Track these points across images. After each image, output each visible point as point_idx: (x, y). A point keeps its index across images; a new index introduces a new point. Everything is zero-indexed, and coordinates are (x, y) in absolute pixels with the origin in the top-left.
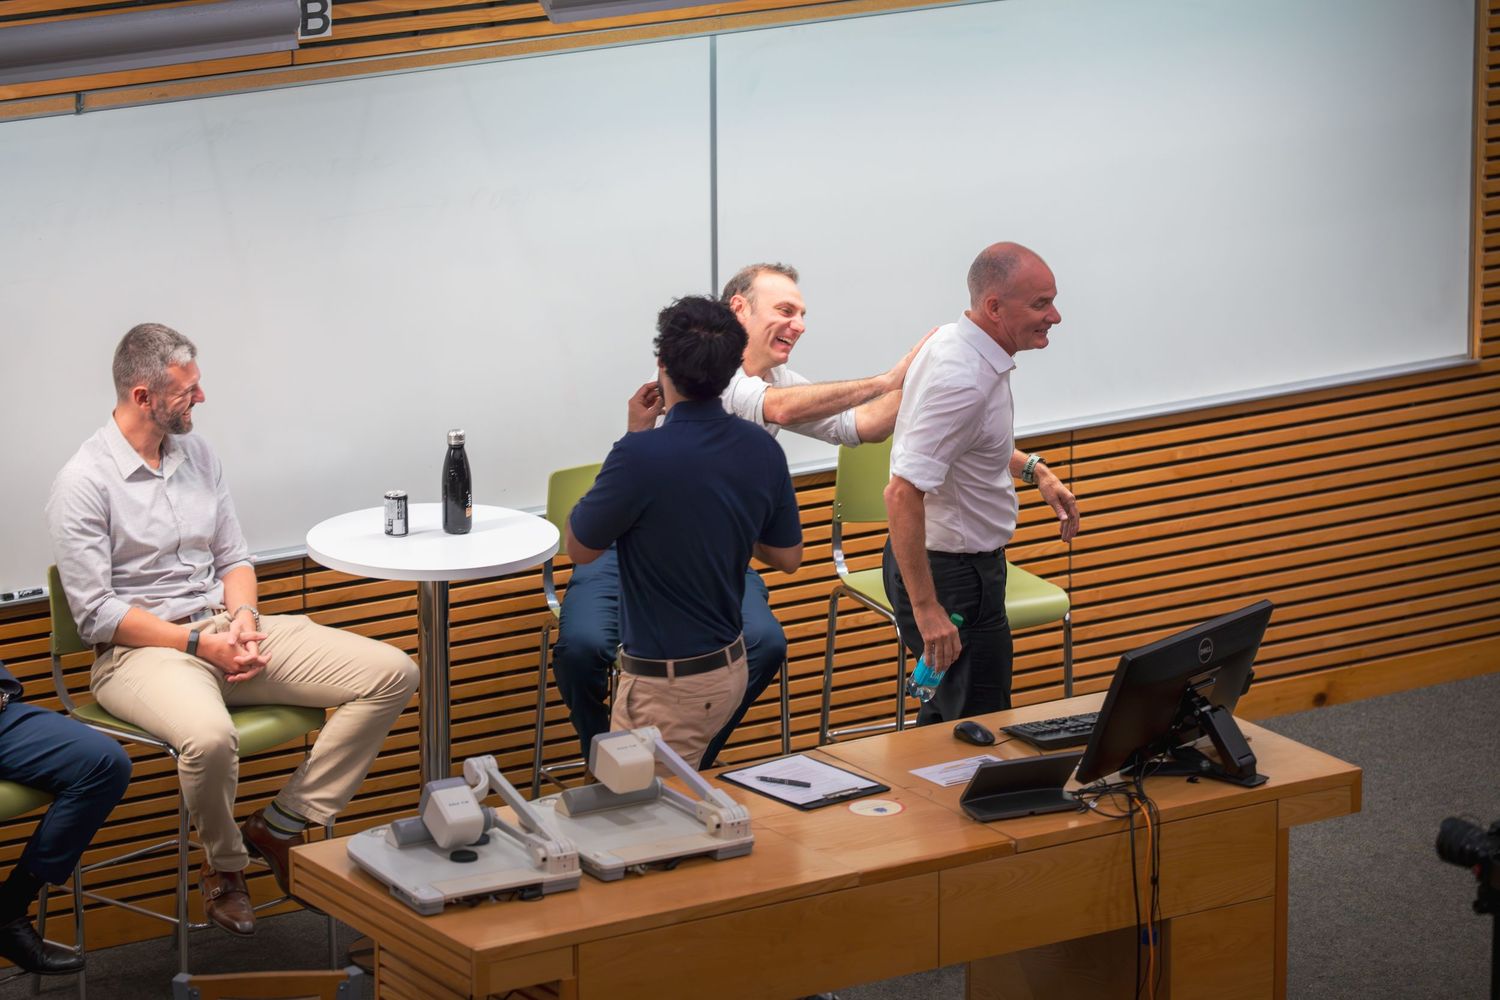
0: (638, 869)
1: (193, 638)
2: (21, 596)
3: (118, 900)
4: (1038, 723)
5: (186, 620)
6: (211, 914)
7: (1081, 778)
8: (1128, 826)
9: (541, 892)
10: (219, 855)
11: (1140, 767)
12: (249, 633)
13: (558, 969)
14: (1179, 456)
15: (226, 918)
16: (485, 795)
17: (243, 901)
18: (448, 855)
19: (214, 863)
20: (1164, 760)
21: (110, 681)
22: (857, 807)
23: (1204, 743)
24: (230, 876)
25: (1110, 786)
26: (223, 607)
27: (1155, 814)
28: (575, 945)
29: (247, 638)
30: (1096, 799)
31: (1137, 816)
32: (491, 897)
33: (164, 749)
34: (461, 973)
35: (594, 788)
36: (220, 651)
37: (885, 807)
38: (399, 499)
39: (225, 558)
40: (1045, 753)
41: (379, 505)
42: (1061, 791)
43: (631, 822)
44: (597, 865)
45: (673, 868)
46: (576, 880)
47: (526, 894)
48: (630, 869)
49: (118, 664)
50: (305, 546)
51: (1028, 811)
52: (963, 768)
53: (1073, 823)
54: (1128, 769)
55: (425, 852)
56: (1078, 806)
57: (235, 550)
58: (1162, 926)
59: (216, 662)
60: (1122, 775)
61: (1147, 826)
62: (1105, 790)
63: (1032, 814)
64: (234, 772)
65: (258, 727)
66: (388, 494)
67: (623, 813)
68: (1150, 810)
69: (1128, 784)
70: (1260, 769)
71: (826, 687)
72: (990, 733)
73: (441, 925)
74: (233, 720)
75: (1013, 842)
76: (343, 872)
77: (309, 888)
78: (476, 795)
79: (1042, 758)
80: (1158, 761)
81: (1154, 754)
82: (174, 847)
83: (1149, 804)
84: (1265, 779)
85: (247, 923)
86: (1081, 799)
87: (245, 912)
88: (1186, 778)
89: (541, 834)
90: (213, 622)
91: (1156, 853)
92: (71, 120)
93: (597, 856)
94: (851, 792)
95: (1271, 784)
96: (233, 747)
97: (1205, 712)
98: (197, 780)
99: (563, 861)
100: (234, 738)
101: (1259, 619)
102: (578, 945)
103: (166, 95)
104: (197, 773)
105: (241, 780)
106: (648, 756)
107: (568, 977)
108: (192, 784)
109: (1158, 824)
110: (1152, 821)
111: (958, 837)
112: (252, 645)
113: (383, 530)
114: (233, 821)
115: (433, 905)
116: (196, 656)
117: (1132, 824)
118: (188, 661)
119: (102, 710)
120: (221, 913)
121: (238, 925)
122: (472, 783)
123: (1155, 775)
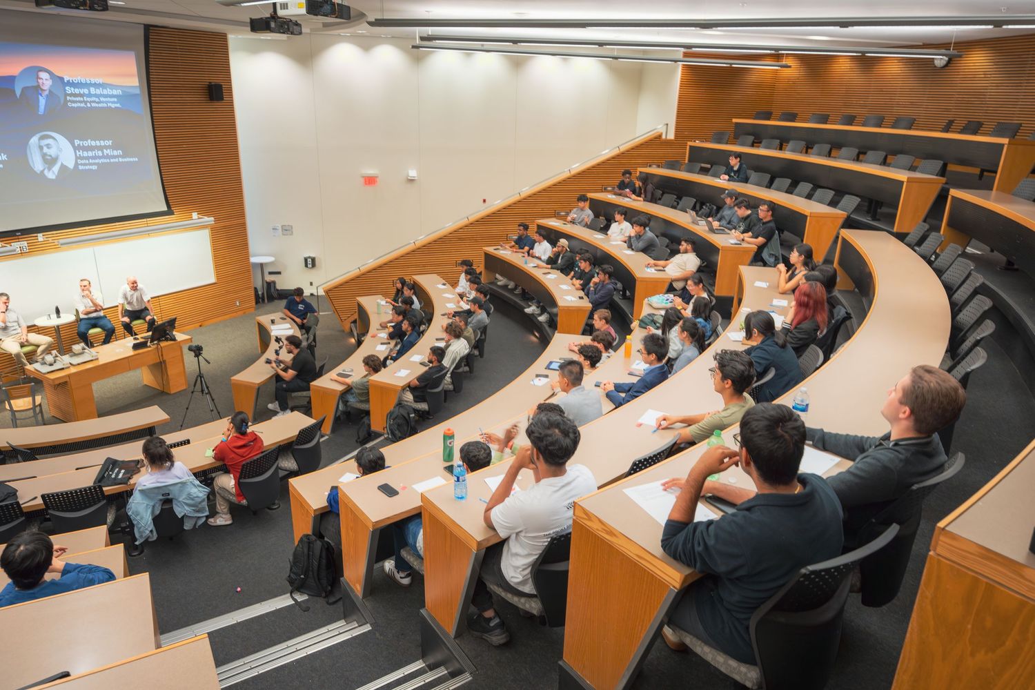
8: (157, 349)
9: (64, 369)
16: (55, 356)
20: (162, 339)
28: (69, 376)
31: (159, 347)
32: (56, 370)
34: (50, 382)
35: (73, 353)
38: (48, 315)
40: (144, 341)
43: (79, 357)
45: (86, 363)
46: (70, 366)
47: (62, 369)
48: (79, 364)
51: (141, 349)
53: (149, 349)
54: (157, 341)
58: (164, 361)
62: (154, 344)
65: (26, 349)
69: (157, 343)
73: (46, 376)
75: (139, 353)
76: (33, 370)
77: (28, 372)
78: (53, 357)
81: (160, 339)
83: (160, 345)
84: (178, 340)
89: (63, 361)
91: (162, 351)
97: (168, 332)
99: (69, 364)
101: (174, 320)
107: (68, 380)
111: (131, 353)
113: (47, 320)
115: (45, 373)
122: (53, 355)
123: (160, 342)
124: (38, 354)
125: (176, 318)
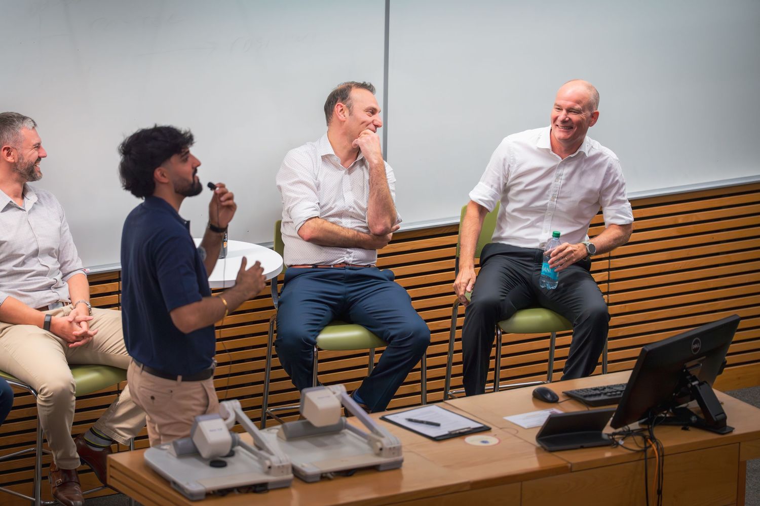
0: (329, 475)
1: (47, 319)
4: (587, 390)
5: (46, 308)
6: (55, 496)
7: (614, 425)
8: (643, 457)
9: (268, 488)
10: (61, 459)
11: (652, 419)
12: (82, 316)
14: (680, 221)
15: (66, 499)
16: (232, 425)
17: (77, 488)
18: (208, 462)
19: (57, 463)
20: (668, 415)
22: (470, 440)
23: (693, 405)
24: (67, 472)
25: (632, 431)
26: (70, 301)
27: (661, 450)
29: (80, 319)
30: (623, 439)
31: (649, 451)
32: (235, 490)
33: (28, 390)
35: (303, 423)
36: (63, 327)
37: (488, 440)
39: (68, 268)
40: (591, 409)
42: (600, 434)
43: (326, 445)
44: (303, 472)
45: (351, 475)
46: (289, 481)
47: (258, 489)
48: (324, 475)
49: (1, 335)
51: (579, 445)
52: (539, 417)
53: (608, 454)
54: (644, 420)
55: (194, 460)
56: (611, 443)
57: (73, 262)
59: (62, 335)
60: (640, 424)
61: (656, 457)
62: (629, 433)
63: (582, 447)
64: (72, 407)
65: (88, 377)
67: (321, 440)
68: (658, 447)
69: (644, 430)
70: (729, 423)
71: (448, 362)
72: (556, 395)
74: (72, 374)
75: (569, 465)
77: (119, 481)
78: (227, 425)
79: (590, 412)
80: (663, 415)
81: (661, 411)
82: (33, 453)
83: (657, 444)
84: (732, 429)
85: (79, 502)
86: (613, 439)
87: (77, 495)
88: (681, 427)
89: (268, 451)
91: (661, 475)
93: (303, 466)
94: (466, 430)
95: (735, 432)
96: (72, 391)
97: (695, 385)
98: (48, 411)
99: (281, 468)
100: (73, 385)
101: (731, 327)
104: (48, 407)
105: (77, 411)
106: (336, 403)
108: (46, 413)
109: (663, 456)
110: (659, 455)
112: (83, 324)
114: (71, 436)
115: (199, 494)
116: (49, 331)
117: (646, 456)
118: (45, 335)
120: (62, 495)
121: (73, 503)
122: (224, 417)
123: (661, 424)
125: (736, 322)
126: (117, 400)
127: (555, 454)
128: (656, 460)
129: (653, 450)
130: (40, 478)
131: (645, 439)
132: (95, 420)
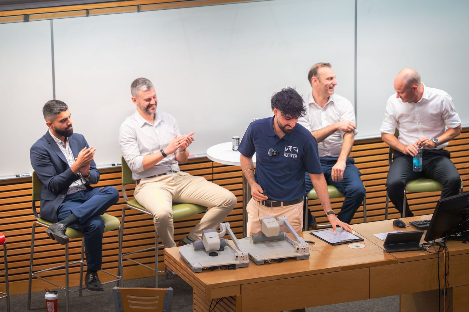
0: (269, 261)
2: (118, 165)
3: (143, 264)
4: (421, 221)
7: (426, 240)
8: (437, 257)
9: (235, 267)
13: (235, 292)
16: (223, 236)
18: (209, 253)
21: (138, 193)
22: (351, 245)
25: (436, 243)
27: (447, 253)
30: (429, 247)
31: (441, 253)
34: (203, 292)
37: (359, 246)
38: (236, 139)
41: (231, 141)
42: (419, 244)
43: (273, 246)
44: (256, 259)
45: (282, 262)
46: (248, 264)
47: (230, 268)
48: (266, 261)
49: (141, 188)
50: (206, 154)
51: (405, 250)
54: (444, 238)
55: (203, 252)
56: (423, 249)
60: (443, 240)
62: (433, 245)
63: (406, 251)
64: (171, 224)
66: (233, 137)
68: (446, 251)
72: (404, 224)
75: (396, 259)
77: (169, 262)
78: (219, 235)
81: (455, 233)
83: (446, 249)
86: (424, 247)
88: (462, 242)
89: (238, 248)
90: (173, 175)
92: (137, 14)
93: (257, 257)
94: (350, 240)
96: (170, 216)
98: (158, 226)
99: (243, 257)
100: (170, 213)
102: (242, 285)
103: (168, 7)
104: (158, 224)
106: (278, 225)
107: (238, 294)
109: (448, 256)
110: (446, 255)
113: (232, 149)
115: (199, 269)
117: (439, 256)
118: (161, 188)
119: (137, 202)
121: (173, 273)
123: (452, 240)
124: (202, 227)
126: (200, 222)
127: (391, 253)
128: (444, 258)
129: (443, 253)
130: (157, 262)
131: (441, 246)
132: (188, 233)
